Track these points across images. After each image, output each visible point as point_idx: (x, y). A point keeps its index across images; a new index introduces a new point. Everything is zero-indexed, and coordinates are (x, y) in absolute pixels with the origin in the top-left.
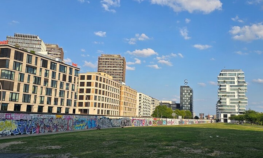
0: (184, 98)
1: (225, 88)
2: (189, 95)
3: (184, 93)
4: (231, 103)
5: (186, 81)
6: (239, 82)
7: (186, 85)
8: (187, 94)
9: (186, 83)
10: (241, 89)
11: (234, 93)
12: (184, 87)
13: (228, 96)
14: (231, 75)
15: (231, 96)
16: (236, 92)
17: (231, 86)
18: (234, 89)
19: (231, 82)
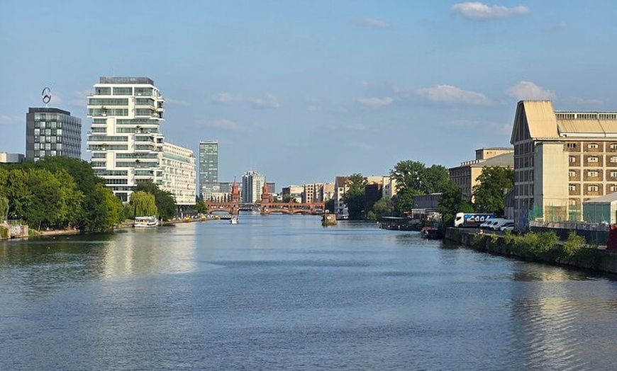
0: (36, 146)
1: (103, 125)
2: (52, 135)
3: (39, 130)
4: (118, 164)
5: (47, 92)
6: (138, 111)
7: (47, 107)
8: (48, 132)
9: (47, 99)
10: (142, 129)
11: (126, 139)
12: (42, 111)
13: (112, 147)
14: (118, 91)
15: (118, 147)
16: (129, 135)
17: (119, 121)
18: (128, 130)
19: (120, 112)
